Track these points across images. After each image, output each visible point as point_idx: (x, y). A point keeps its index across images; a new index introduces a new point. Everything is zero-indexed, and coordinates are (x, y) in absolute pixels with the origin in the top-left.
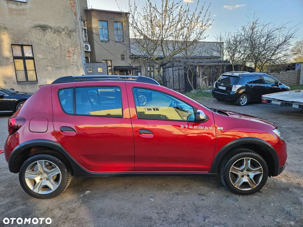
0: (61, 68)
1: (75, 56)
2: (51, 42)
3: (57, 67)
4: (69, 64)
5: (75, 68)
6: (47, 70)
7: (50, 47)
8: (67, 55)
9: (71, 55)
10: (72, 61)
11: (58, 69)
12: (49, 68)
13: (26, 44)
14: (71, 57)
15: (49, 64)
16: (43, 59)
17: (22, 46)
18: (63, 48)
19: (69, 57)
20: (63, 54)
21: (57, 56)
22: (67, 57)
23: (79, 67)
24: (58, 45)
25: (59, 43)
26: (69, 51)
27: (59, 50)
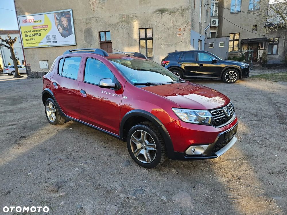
0: (171, 45)
1: (185, 34)
2: (166, 23)
3: (169, 45)
4: (179, 42)
5: (184, 44)
6: (160, 48)
7: (165, 27)
8: (178, 33)
9: (182, 32)
10: (181, 38)
11: (169, 47)
12: (163, 46)
13: (148, 27)
14: (181, 34)
15: (162, 43)
16: (158, 39)
17: (146, 29)
18: (175, 27)
19: (179, 35)
20: (175, 32)
21: (169, 34)
22: (178, 35)
23: (188, 43)
24: (172, 24)
25: (173, 23)
26: (180, 29)
27: (172, 29)
